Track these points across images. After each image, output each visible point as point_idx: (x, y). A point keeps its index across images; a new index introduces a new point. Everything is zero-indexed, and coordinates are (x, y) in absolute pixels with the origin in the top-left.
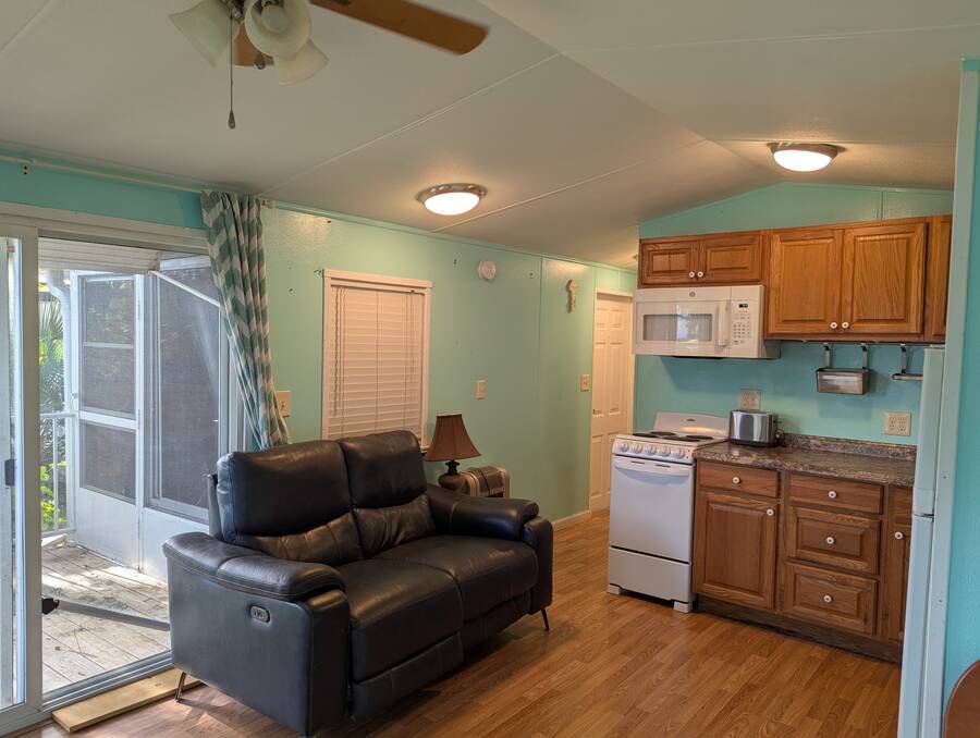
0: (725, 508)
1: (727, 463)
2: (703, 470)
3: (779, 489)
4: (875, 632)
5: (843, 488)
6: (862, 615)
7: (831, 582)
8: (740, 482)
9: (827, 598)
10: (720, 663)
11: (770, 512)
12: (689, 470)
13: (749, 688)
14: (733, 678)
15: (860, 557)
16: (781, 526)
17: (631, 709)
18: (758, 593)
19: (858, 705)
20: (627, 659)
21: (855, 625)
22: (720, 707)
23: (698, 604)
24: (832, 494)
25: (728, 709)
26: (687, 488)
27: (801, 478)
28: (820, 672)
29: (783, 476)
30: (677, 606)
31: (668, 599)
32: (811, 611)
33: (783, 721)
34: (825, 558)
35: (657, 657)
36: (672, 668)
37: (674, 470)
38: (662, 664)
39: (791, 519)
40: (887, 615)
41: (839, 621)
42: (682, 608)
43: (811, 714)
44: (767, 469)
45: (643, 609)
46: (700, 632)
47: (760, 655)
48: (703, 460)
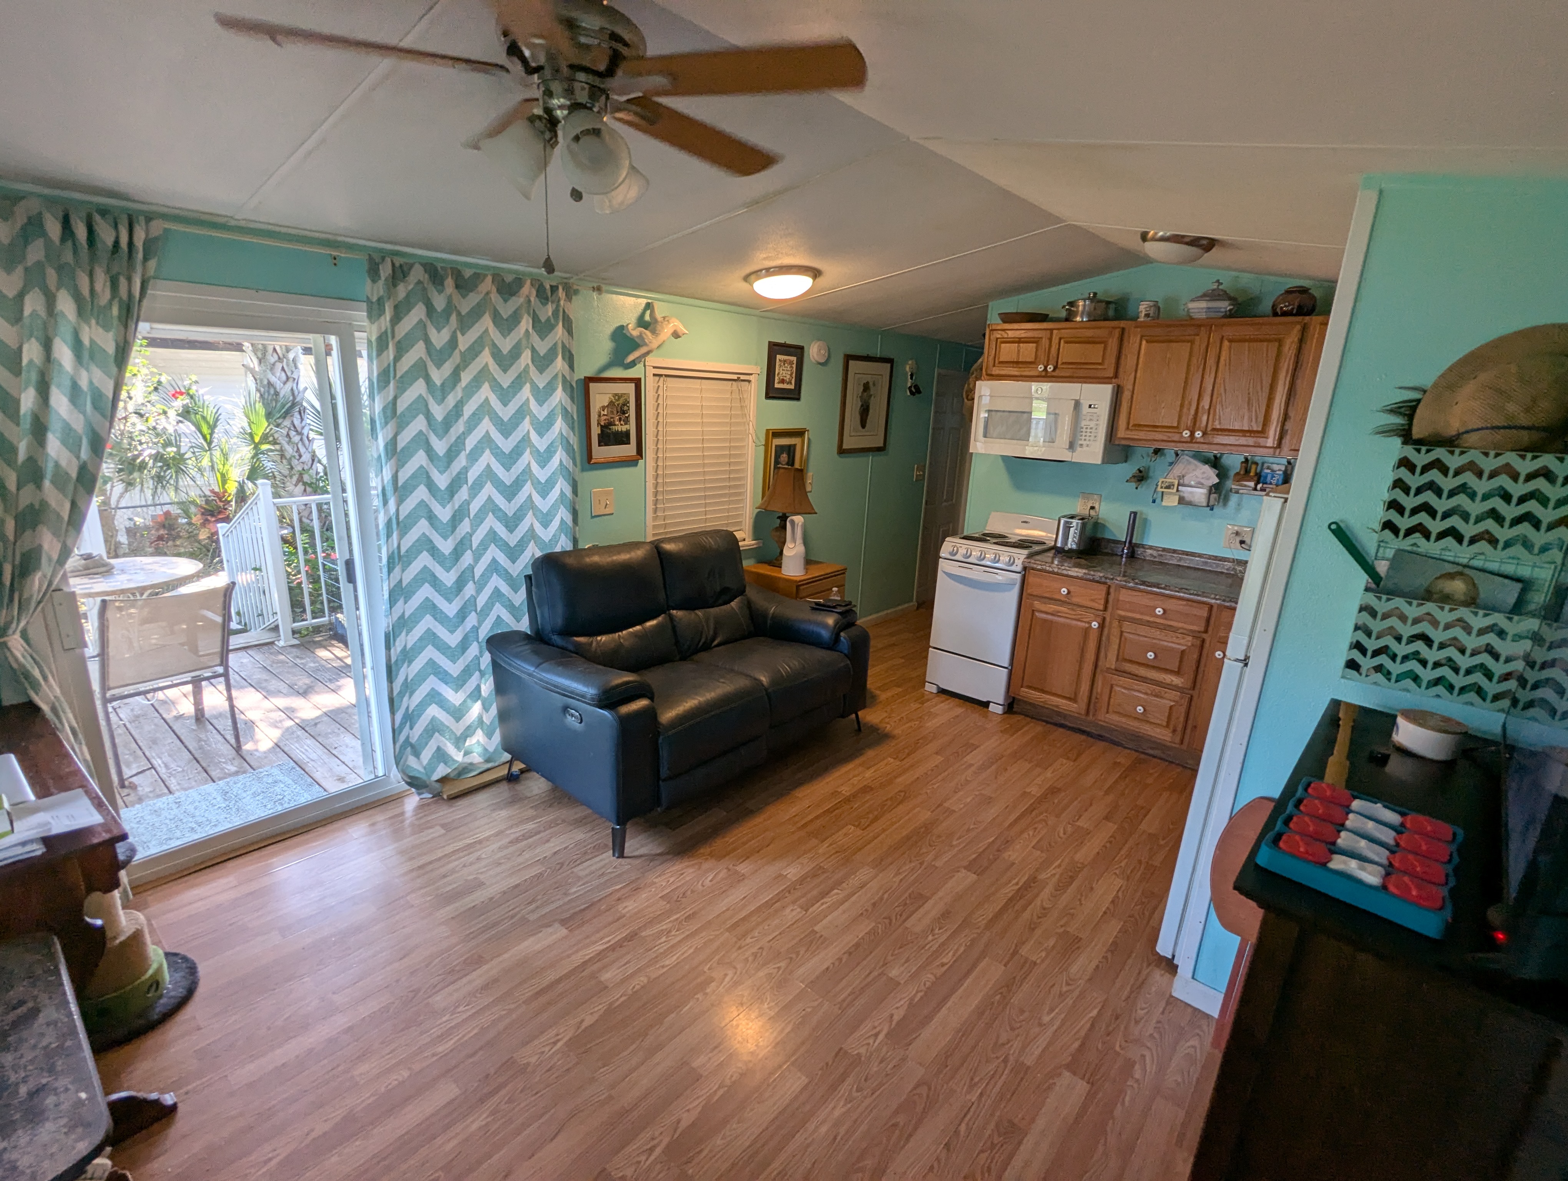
0: (1050, 617)
1: (1057, 574)
2: (1031, 579)
3: (1107, 602)
4: (1182, 742)
5: (1172, 605)
6: (1171, 727)
7: (1146, 694)
8: (1069, 592)
9: (1140, 709)
10: (1028, 766)
11: (1095, 625)
12: (1018, 577)
13: (1053, 791)
14: (1039, 781)
15: (1178, 673)
16: (1104, 638)
17: (939, 806)
18: (1074, 699)
19: (1154, 810)
20: (940, 758)
21: (1163, 735)
22: (1022, 808)
23: (1012, 705)
24: (1159, 611)
25: (1030, 810)
26: (1013, 595)
27: (1130, 592)
28: (1124, 777)
29: (1112, 590)
30: (992, 707)
31: (985, 700)
32: (1124, 720)
33: (1078, 823)
34: (1142, 672)
35: (968, 757)
36: (983, 768)
37: (1001, 577)
38: (971, 765)
39: (1115, 632)
40: (1195, 727)
41: (1147, 730)
42: (996, 709)
43: (1107, 818)
44: (1098, 582)
45: (959, 710)
46: (1012, 735)
47: (1068, 758)
48: (1033, 569)
